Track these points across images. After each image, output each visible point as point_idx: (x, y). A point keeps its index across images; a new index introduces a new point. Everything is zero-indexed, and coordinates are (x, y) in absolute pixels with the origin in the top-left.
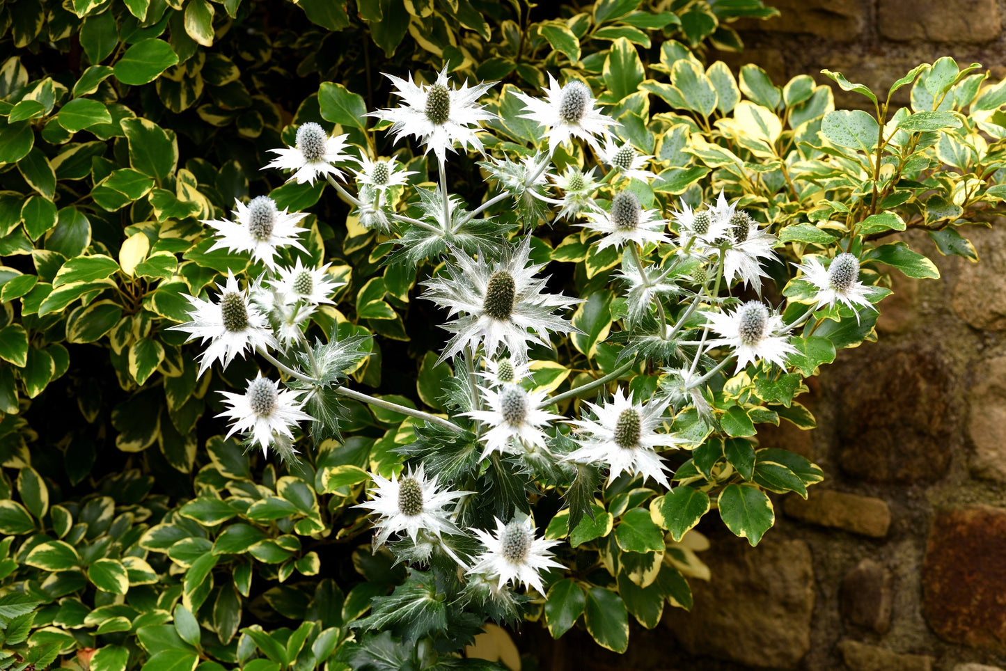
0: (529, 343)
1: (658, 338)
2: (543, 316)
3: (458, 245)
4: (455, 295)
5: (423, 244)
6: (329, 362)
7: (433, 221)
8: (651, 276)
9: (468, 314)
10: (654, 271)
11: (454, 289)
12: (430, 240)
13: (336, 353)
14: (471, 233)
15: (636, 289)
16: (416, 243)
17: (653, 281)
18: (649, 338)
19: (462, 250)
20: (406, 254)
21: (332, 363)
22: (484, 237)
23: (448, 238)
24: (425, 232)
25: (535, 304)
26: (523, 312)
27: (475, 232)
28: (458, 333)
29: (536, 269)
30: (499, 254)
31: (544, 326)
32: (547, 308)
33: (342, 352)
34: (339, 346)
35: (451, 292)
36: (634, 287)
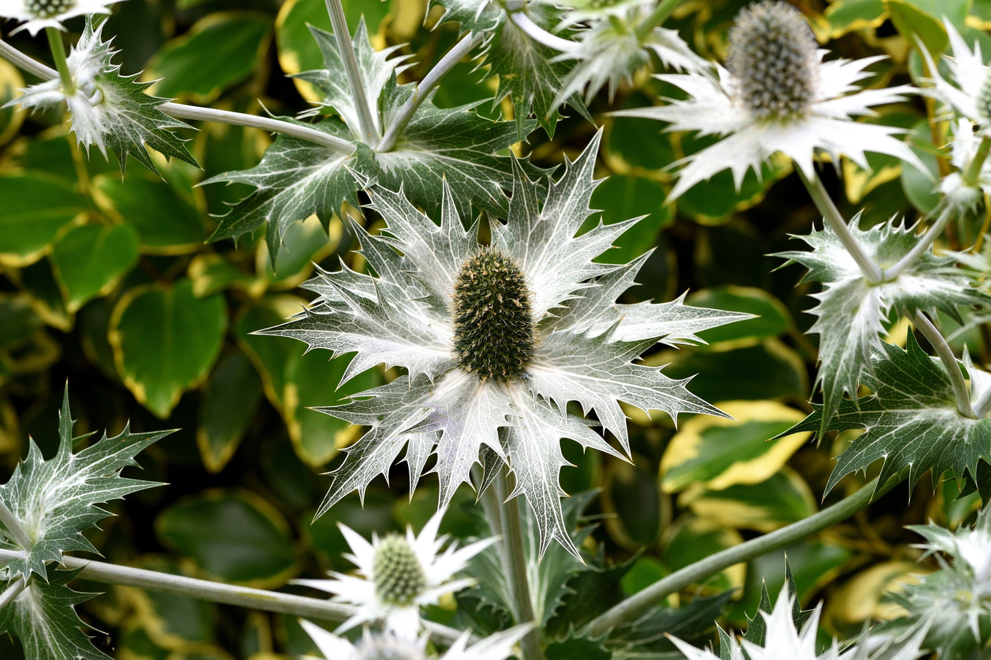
0: (569, 447)
1: (946, 413)
2: (612, 369)
3: (389, 182)
4: (367, 318)
5: (307, 181)
6: (50, 509)
7: (332, 119)
8: (883, 253)
9: (401, 371)
10: (893, 239)
11: (367, 305)
12: (323, 171)
13: (66, 484)
14: (429, 145)
15: (841, 294)
16: (290, 179)
17: (892, 267)
18: (921, 415)
19: (400, 194)
20: (264, 212)
21: (57, 512)
22: (466, 156)
23: (366, 162)
24: (310, 152)
25: (593, 334)
26: (561, 359)
27: (441, 144)
28: (375, 425)
29: (606, 237)
30: (503, 201)
31: (614, 398)
32: (621, 346)
33: (82, 481)
34: (78, 465)
35: (356, 312)
36: (833, 286)
